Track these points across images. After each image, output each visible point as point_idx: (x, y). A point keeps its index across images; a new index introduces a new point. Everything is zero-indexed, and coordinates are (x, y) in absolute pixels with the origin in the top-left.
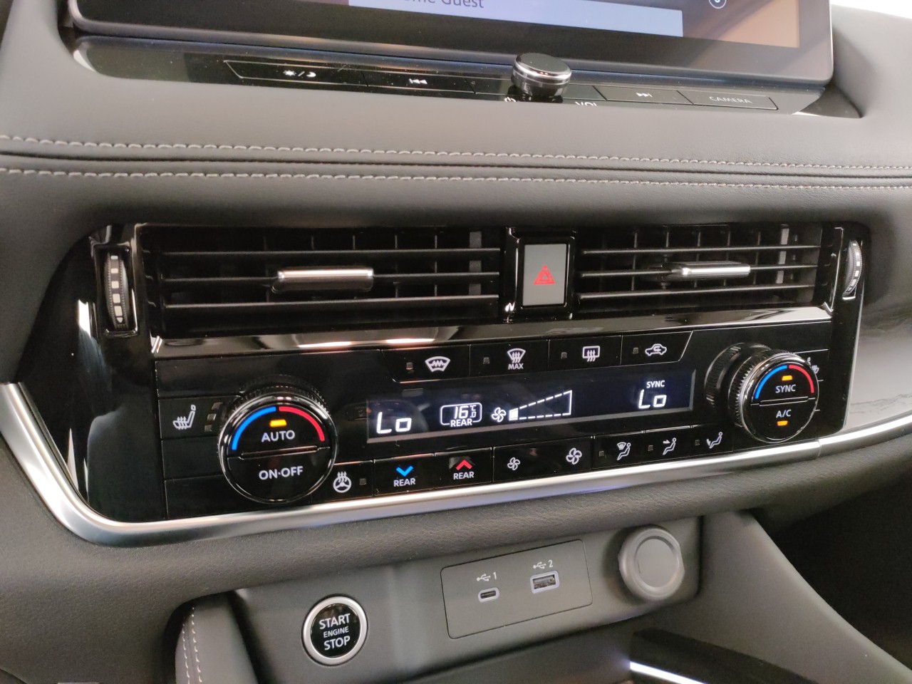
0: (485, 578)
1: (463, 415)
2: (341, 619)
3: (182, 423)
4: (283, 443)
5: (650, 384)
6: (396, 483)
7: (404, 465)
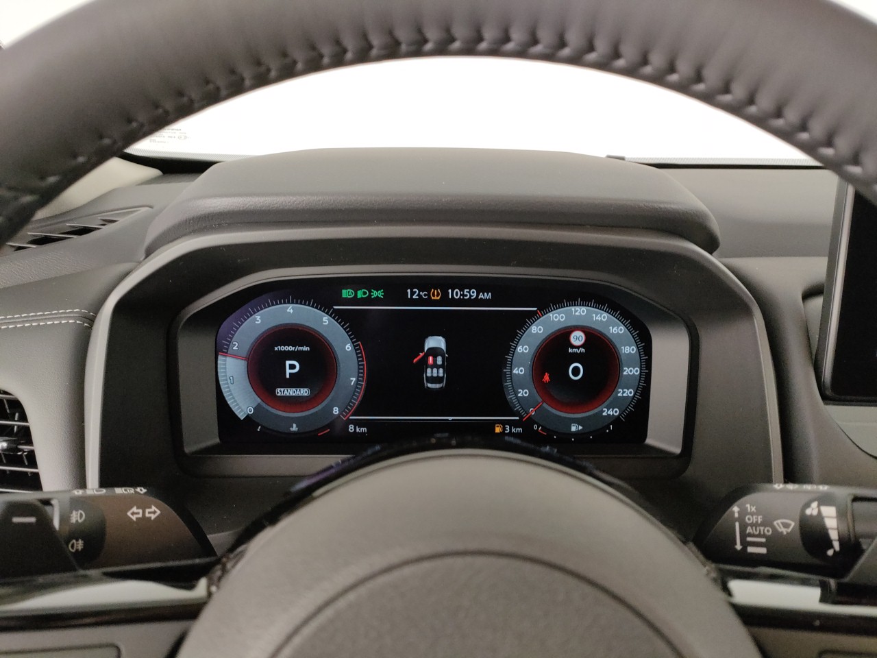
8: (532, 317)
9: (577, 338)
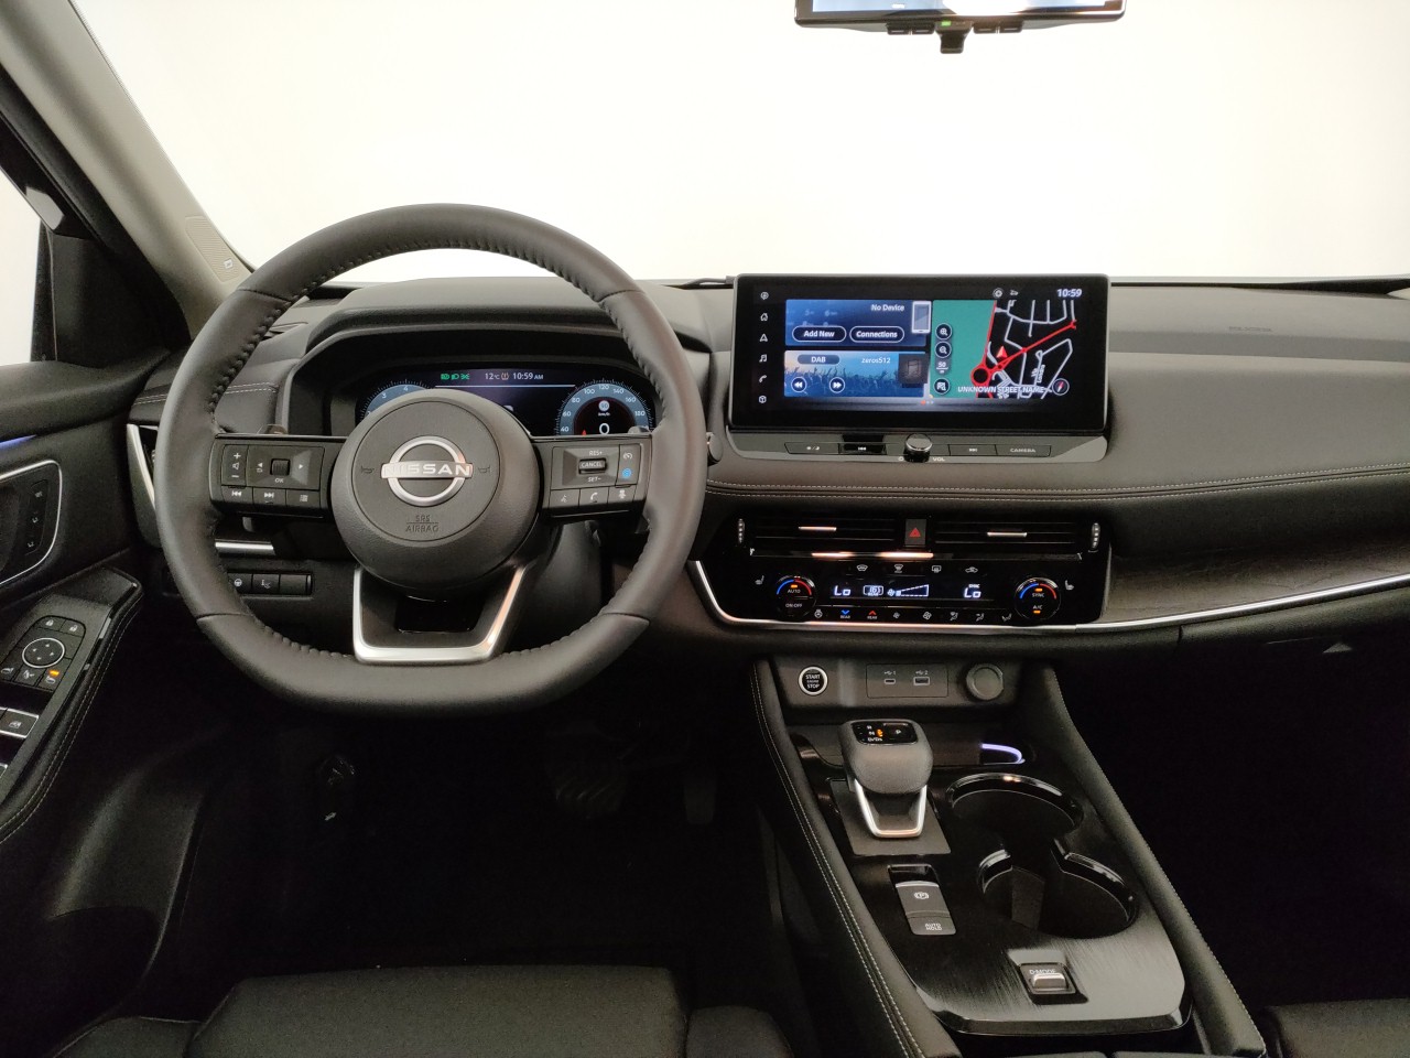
0: (889, 673)
1: (874, 591)
2: (816, 676)
3: (758, 582)
4: (795, 594)
5: (971, 586)
6: (842, 617)
7: (846, 609)
8: (572, 391)
9: (604, 406)
